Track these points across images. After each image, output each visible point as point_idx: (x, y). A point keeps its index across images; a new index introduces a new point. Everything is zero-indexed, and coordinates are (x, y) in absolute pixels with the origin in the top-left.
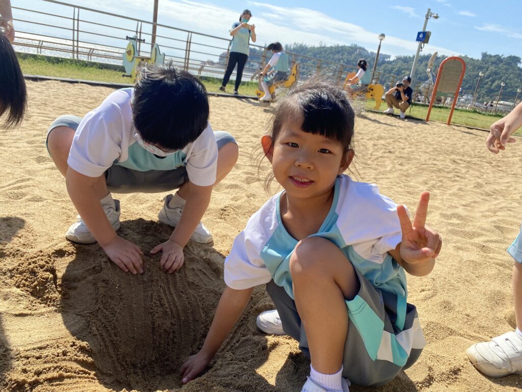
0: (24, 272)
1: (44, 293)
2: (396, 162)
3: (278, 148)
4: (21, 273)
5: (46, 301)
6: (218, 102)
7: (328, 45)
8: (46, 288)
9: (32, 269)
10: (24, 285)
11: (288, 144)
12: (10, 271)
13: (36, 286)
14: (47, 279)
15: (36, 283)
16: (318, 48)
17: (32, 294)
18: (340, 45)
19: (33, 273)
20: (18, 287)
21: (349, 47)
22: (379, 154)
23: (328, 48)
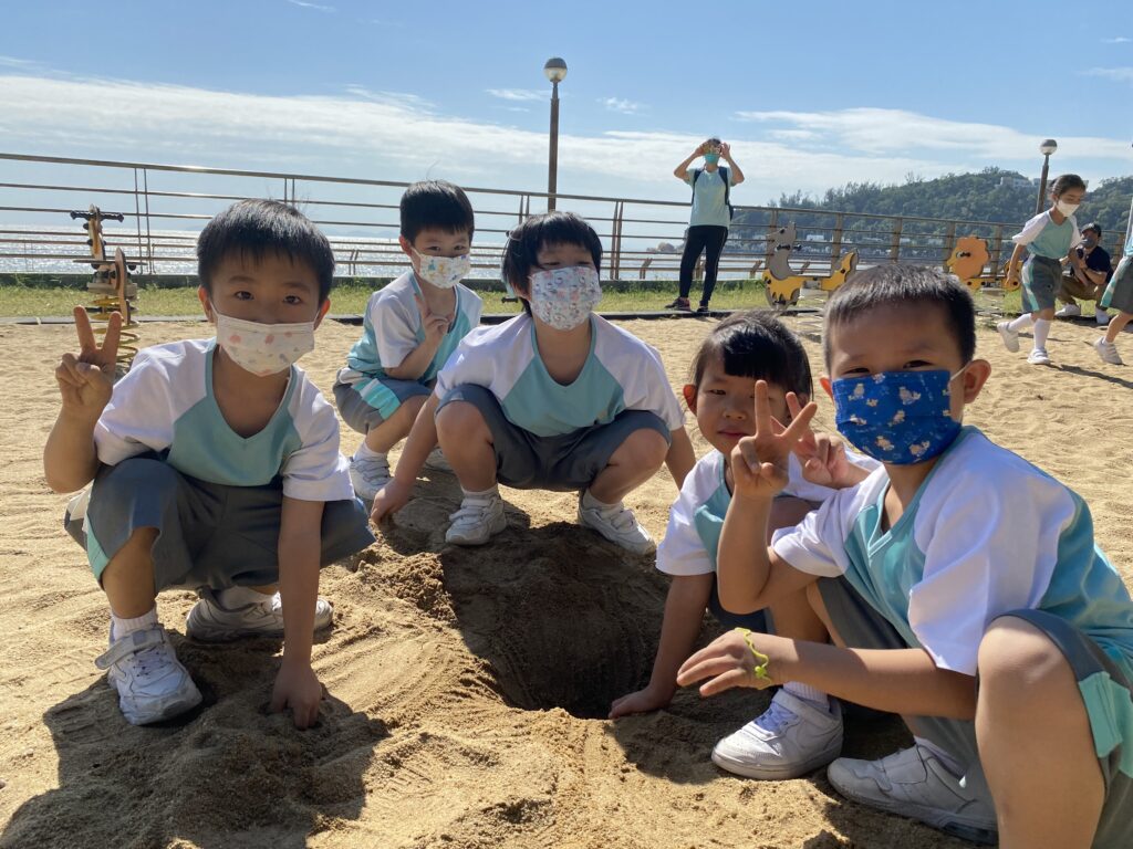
0: (407, 579)
1: (433, 605)
2: (1049, 416)
3: (701, 399)
4: (403, 581)
5: (435, 614)
6: (677, 330)
7: (928, 179)
8: (435, 598)
9: (417, 575)
10: (408, 595)
11: (712, 391)
12: (390, 578)
13: (422, 595)
14: (435, 586)
15: (422, 592)
16: (904, 188)
17: (419, 605)
18: (957, 174)
19: (418, 579)
20: (401, 597)
21: (980, 175)
22: (1013, 403)
23: (927, 184)
